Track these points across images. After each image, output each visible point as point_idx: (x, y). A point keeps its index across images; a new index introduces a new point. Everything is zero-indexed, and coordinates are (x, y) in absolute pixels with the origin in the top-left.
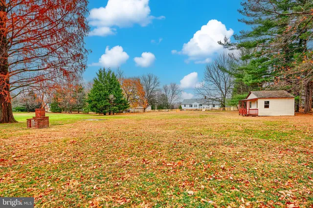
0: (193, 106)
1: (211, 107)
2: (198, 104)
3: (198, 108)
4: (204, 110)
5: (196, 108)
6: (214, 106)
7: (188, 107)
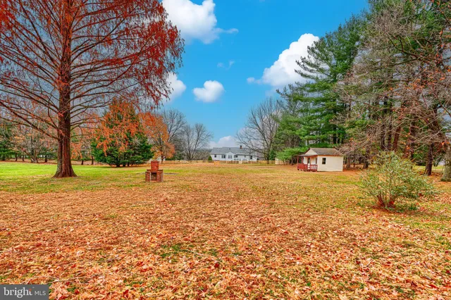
0: (227, 157)
1: (248, 159)
2: (233, 155)
3: (233, 159)
4: (241, 162)
5: (230, 160)
6: (251, 158)
7: (219, 158)
